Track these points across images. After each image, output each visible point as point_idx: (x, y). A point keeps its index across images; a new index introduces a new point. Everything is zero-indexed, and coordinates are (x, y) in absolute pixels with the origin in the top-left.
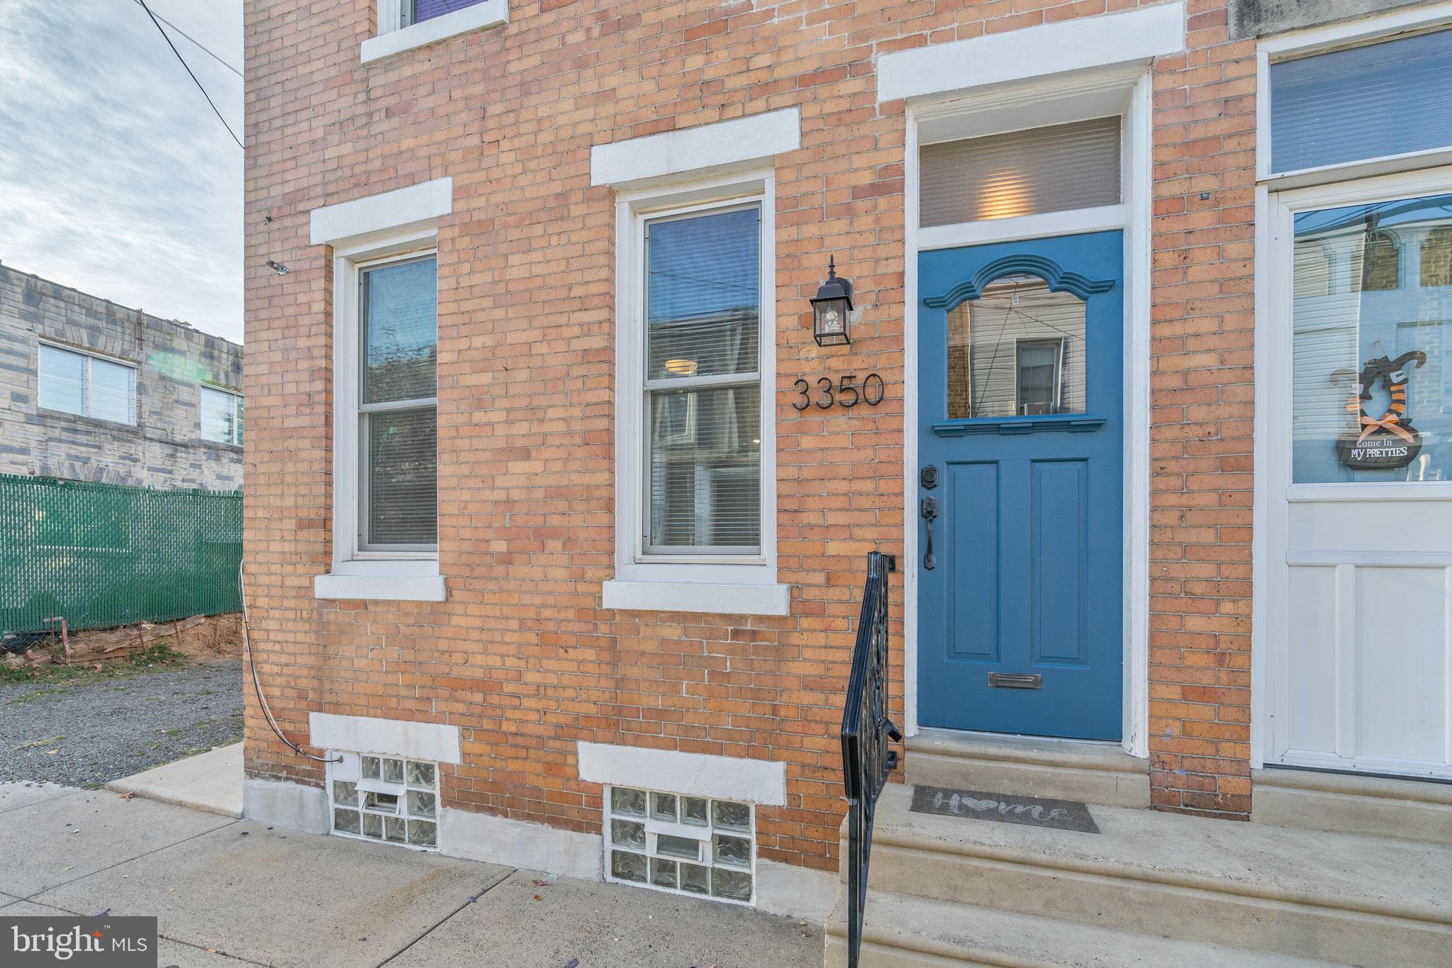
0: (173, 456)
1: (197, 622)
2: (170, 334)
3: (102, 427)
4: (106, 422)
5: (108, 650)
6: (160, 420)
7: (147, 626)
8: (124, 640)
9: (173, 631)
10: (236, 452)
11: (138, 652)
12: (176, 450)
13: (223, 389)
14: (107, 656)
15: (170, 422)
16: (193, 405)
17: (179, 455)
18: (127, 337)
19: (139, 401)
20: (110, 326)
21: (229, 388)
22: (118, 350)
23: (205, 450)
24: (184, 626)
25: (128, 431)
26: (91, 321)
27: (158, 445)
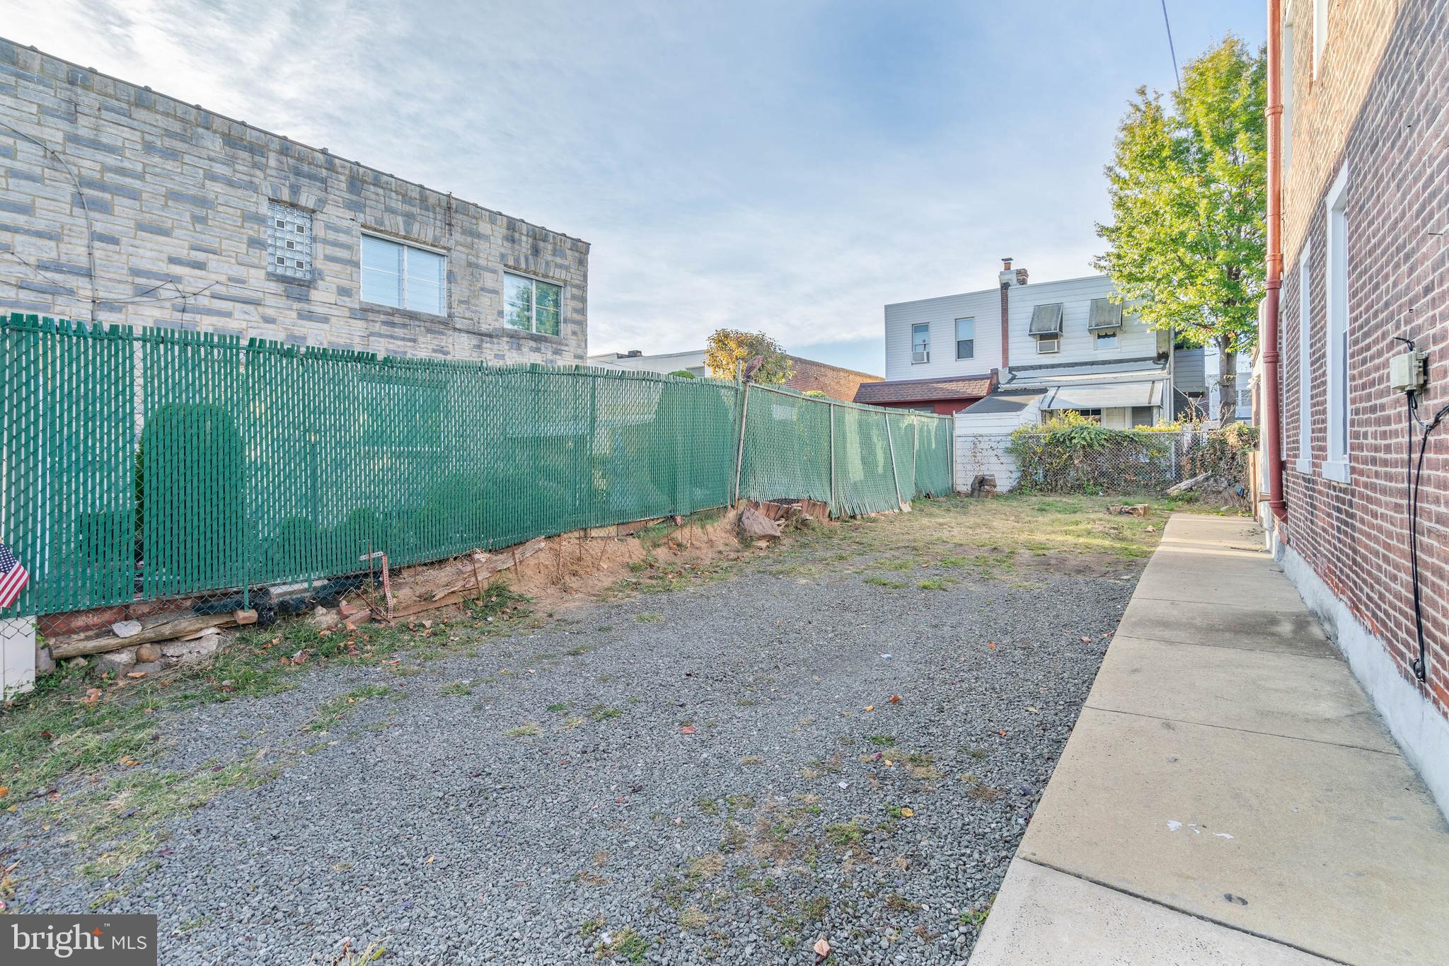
0: (479, 347)
1: (536, 547)
2: (476, 218)
3: (417, 319)
4: (420, 314)
5: (437, 598)
6: (468, 309)
7: (481, 556)
8: (457, 580)
9: (510, 564)
10: (535, 341)
11: (473, 597)
12: (482, 341)
13: (523, 274)
14: (437, 605)
15: (476, 312)
16: (496, 292)
17: (485, 345)
18: (438, 223)
19: (449, 290)
20: (423, 212)
21: (528, 273)
22: (430, 239)
23: (508, 339)
24: (523, 554)
25: (439, 322)
26: (407, 208)
27: (466, 335)
